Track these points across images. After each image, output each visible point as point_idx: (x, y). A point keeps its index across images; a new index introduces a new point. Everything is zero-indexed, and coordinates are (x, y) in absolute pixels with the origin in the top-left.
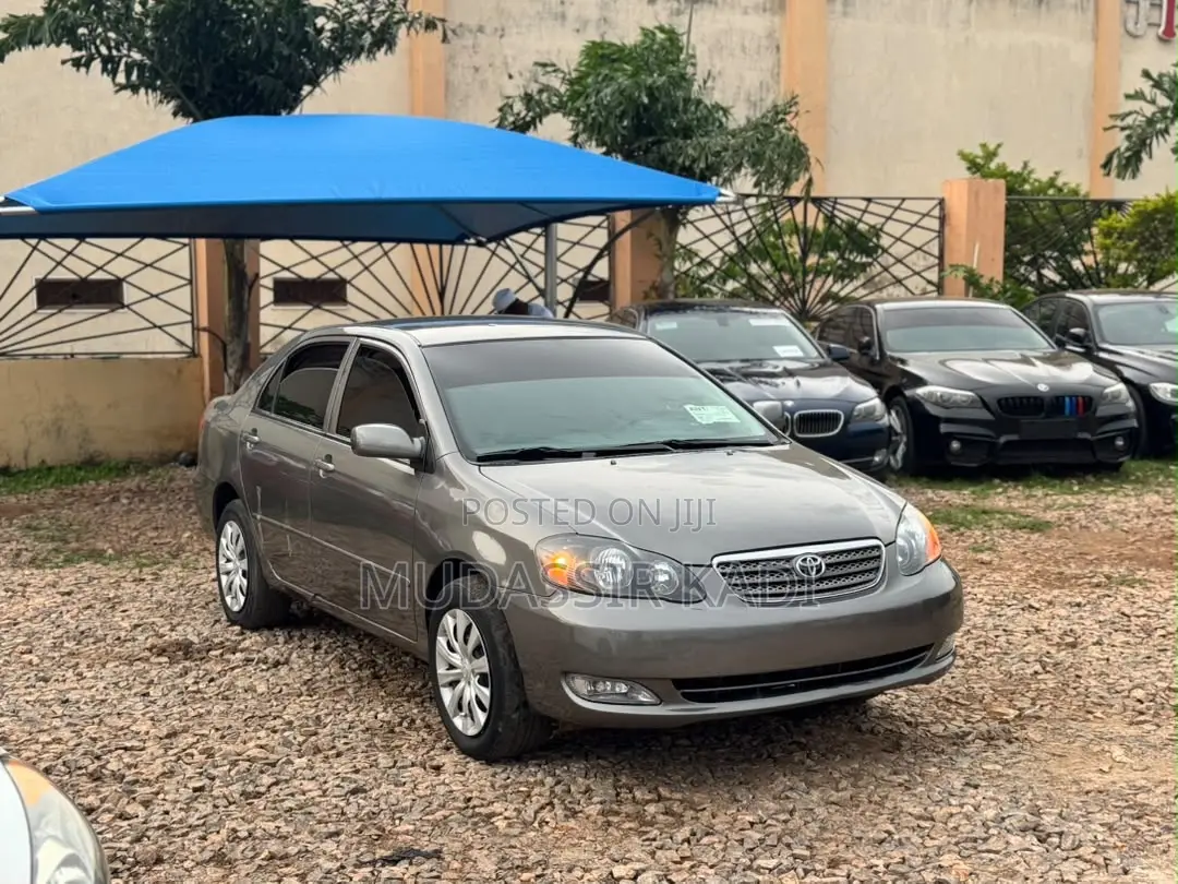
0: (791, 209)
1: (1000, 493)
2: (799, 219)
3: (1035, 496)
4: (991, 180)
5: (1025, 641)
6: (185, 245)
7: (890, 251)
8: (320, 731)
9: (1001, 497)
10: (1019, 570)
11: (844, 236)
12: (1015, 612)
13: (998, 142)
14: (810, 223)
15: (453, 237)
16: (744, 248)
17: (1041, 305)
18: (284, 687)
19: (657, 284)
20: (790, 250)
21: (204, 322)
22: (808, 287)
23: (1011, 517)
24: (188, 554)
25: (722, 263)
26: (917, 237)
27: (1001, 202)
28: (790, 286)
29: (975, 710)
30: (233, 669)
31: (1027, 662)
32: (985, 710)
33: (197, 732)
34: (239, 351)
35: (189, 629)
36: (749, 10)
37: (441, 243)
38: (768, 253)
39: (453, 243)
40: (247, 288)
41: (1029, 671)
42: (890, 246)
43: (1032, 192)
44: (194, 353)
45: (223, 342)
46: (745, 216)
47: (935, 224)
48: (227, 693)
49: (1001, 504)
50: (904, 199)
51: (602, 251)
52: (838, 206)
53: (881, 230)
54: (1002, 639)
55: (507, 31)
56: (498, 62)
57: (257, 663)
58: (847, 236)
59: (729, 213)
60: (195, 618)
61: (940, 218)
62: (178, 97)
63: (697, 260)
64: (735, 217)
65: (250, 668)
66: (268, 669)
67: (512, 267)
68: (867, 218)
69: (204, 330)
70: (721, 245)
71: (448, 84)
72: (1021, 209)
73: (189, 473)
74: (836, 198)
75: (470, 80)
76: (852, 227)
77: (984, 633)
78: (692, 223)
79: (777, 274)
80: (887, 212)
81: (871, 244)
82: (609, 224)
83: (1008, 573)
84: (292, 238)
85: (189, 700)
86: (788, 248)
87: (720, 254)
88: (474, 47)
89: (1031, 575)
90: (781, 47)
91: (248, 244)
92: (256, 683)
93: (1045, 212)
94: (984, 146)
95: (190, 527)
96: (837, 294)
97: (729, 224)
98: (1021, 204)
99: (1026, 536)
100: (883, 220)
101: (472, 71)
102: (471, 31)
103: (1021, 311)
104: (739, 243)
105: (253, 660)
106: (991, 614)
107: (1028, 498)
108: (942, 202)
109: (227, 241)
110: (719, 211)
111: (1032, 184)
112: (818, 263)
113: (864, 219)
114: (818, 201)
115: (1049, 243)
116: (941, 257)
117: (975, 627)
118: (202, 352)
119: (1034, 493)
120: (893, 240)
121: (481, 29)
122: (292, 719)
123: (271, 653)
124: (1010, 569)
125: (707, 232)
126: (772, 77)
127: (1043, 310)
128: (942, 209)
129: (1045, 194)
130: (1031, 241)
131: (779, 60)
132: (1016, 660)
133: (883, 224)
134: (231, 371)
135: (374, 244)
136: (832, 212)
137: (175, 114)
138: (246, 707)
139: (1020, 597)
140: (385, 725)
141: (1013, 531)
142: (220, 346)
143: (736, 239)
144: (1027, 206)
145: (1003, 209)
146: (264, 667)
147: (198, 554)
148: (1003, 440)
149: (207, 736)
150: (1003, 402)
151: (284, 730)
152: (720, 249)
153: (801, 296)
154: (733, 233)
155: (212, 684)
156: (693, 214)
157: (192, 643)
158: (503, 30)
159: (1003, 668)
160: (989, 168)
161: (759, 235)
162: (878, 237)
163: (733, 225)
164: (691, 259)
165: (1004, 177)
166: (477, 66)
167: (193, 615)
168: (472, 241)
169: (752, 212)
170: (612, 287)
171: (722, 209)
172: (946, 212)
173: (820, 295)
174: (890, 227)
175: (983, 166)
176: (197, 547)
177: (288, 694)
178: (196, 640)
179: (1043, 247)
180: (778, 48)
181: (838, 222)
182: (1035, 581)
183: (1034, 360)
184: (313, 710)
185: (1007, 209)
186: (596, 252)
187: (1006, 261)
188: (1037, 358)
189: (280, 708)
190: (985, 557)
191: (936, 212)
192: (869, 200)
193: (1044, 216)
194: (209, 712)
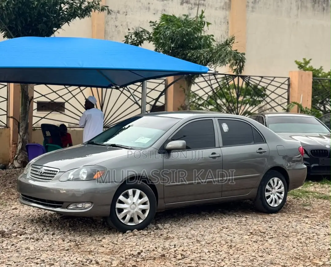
0: (233, 80)
1: (312, 186)
2: (236, 83)
3: (324, 187)
4: (307, 72)
5: (324, 238)
6: (6, 86)
7: (270, 96)
8: (55, 264)
9: (312, 187)
10: (320, 213)
11: (253, 90)
12: (320, 227)
13: (310, 58)
14: (240, 85)
15: (107, 86)
16: (216, 93)
17: (325, 118)
18: (41, 248)
19: (183, 105)
20: (233, 95)
21: (11, 114)
22: (239, 109)
23: (316, 194)
24: (3, 200)
25: (208, 99)
26: (279, 91)
27: (311, 80)
28: (232, 108)
29: (307, 262)
30: (21, 241)
31: (326, 245)
32: (311, 262)
33: (7, 263)
34: (24, 126)
35: (4, 227)
36: (217, 9)
37: (102, 87)
38: (224, 95)
39: (107, 88)
40: (28, 102)
41: (327, 248)
42: (270, 94)
43: (322, 76)
44: (7, 126)
45: (18, 122)
46: (216, 82)
47: (286, 87)
48: (18, 250)
49: (312, 189)
50: (275, 77)
51: (162, 92)
52: (250, 79)
53: (266, 88)
54: (316, 237)
55: (128, 13)
56: (124, 24)
57: (30, 239)
58: (254, 90)
59: (210, 80)
60: (6, 223)
61: (288, 85)
62: (6, 30)
63: (198, 97)
64: (212, 82)
65: (27, 241)
66: (34, 242)
67: (129, 98)
68: (261, 84)
69: (11, 117)
70: (207, 92)
71: (105, 31)
72: (318, 82)
73: (3, 171)
74: (250, 76)
75: (114, 30)
76: (255, 87)
77: (309, 234)
78: (196, 83)
79: (228, 103)
80: (269, 82)
81: (262, 93)
82: (165, 83)
83: (316, 214)
84: (46, 84)
85: (4, 252)
86: (232, 94)
87: (207, 95)
88: (116, 18)
89: (325, 215)
90: (229, 22)
91: (30, 86)
92: (30, 246)
93: (327, 84)
94: (304, 59)
95: (4, 190)
96: (249, 112)
97: (210, 84)
98: (318, 81)
99: (322, 201)
100: (267, 85)
101: (115, 27)
102: (115, 13)
103: (319, 119)
104: (214, 91)
105: (28, 238)
106: (311, 228)
107: (322, 188)
108: (289, 79)
109: (22, 84)
110: (207, 79)
111: (322, 74)
112: (243, 100)
113: (260, 84)
114: (243, 77)
115: (328, 96)
116: (288, 99)
117: (305, 232)
118: (10, 126)
119: (324, 186)
120: (271, 92)
121: (118, 12)
122: (44, 259)
123: (35, 235)
124: (317, 213)
125: (202, 87)
126: (226, 33)
127: (326, 119)
128: (289, 82)
129: (327, 78)
130: (321, 94)
131: (228, 27)
132: (322, 244)
133: (267, 87)
134: (21, 133)
135: (77, 87)
136: (248, 81)
137: (4, 37)
138: (26, 255)
139: (321, 222)
140: (80, 262)
141: (318, 199)
142: (17, 124)
143: (213, 90)
144: (320, 81)
145: (311, 82)
146: (33, 240)
147: (7, 200)
148: (312, 166)
149: (11, 265)
150: (313, 151)
151: (41, 263)
152: (207, 93)
153: (236, 111)
154: (212, 88)
155: (13, 246)
156: (197, 80)
157: (5, 231)
158: (127, 12)
159: (317, 247)
160: (306, 67)
161: (221, 89)
162: (265, 91)
163: (211, 85)
164: (195, 97)
165: (312, 71)
166: (117, 25)
167: (5, 222)
168: (114, 87)
169: (218, 80)
170: (166, 106)
171: (208, 78)
172: (290, 82)
173: (243, 112)
174: (270, 87)
175: (304, 67)
176: (6, 198)
177: (42, 250)
178: (6, 230)
179: (326, 97)
180: (228, 22)
181: (251, 85)
182: (327, 217)
183: (324, 136)
184: (52, 256)
185: (313, 83)
186: (160, 93)
187: (312, 102)
188: (325, 136)
189: (39, 255)
190: (307, 208)
191: (287, 83)
192: (262, 77)
193: (326, 86)
194: (11, 257)
